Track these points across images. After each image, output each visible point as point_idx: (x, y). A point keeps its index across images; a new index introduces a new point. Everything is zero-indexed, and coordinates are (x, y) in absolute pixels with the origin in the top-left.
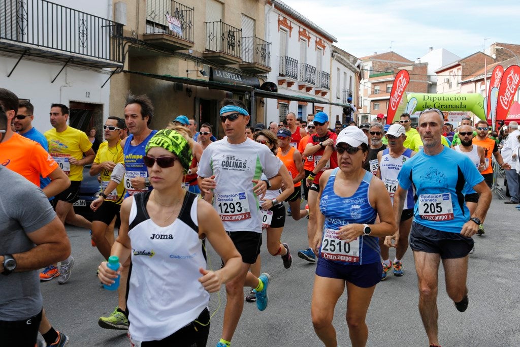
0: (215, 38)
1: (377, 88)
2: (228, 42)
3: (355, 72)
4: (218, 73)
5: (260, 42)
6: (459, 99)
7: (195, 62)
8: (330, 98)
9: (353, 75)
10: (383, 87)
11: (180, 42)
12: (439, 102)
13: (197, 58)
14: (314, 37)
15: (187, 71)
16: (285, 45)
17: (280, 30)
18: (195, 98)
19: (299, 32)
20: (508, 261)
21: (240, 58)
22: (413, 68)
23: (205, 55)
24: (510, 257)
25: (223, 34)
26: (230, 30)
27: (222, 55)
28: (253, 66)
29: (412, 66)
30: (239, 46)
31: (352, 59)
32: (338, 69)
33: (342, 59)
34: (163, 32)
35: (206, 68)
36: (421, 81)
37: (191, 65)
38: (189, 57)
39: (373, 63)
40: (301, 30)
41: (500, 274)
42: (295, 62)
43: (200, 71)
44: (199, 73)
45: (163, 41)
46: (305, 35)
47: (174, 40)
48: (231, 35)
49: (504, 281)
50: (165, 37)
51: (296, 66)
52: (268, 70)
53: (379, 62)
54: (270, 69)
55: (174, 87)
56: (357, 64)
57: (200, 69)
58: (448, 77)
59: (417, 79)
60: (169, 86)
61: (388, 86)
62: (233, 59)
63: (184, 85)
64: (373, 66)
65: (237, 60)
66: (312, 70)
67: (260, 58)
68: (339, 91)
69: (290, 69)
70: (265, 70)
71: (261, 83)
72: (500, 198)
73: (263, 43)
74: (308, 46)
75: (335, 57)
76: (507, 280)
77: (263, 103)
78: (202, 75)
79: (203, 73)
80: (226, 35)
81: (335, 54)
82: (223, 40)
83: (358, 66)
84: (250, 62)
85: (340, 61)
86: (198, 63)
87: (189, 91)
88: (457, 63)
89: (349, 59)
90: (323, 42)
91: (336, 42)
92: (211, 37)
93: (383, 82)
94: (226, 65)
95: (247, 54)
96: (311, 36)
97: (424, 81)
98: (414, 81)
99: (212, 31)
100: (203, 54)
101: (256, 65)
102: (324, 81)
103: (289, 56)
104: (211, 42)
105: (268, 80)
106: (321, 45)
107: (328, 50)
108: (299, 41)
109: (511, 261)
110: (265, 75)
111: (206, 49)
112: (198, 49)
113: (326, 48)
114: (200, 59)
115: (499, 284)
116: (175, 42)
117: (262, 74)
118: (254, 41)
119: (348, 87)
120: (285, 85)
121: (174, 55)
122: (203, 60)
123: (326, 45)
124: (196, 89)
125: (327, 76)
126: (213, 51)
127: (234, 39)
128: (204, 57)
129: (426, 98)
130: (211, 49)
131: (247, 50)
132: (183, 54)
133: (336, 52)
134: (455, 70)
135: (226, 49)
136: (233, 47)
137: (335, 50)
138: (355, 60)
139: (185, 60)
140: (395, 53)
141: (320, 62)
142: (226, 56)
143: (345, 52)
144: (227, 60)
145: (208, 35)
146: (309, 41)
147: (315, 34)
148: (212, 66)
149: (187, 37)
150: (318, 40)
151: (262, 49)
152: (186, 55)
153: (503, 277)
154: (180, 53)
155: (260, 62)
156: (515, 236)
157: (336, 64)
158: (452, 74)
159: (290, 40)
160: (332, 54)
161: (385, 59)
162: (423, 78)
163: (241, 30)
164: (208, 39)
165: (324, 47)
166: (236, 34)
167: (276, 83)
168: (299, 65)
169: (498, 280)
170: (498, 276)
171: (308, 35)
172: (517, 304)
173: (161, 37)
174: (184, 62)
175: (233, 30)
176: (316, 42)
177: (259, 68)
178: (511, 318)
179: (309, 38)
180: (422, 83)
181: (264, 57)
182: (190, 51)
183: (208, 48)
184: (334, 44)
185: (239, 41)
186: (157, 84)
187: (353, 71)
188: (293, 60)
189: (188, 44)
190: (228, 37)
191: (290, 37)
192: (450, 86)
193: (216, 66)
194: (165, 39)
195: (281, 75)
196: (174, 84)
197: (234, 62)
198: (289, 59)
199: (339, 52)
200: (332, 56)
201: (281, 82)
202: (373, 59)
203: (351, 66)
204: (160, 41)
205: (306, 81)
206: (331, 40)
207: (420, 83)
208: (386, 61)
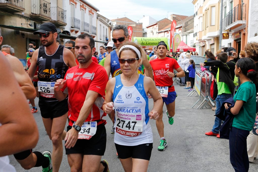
0: (36, 7)
2: (44, 9)
3: (109, 27)
4: (39, 25)
5: (60, 10)
6: (157, 40)
7: (26, 19)
8: (97, 39)
9: (108, 28)
11: (17, 8)
12: (149, 41)
13: (27, 17)
14: (88, 9)
15: (22, 24)
16: (73, 12)
17: (71, 4)
18: (27, 38)
19: (81, 6)
20: (183, 110)
21: (51, 18)
22: (136, 25)
23: (31, 16)
24: (184, 108)
25: (41, 5)
26: (44, 3)
27: (40, 16)
28: (57, 22)
30: (49, 12)
31: (107, 20)
32: (100, 25)
33: (102, 20)
34: (7, 2)
35: (32, 22)
36: (140, 32)
37: (24, 21)
38: (22, 16)
39: (117, 23)
40: (82, 5)
41: (180, 116)
42: (79, 21)
43: (29, 24)
44: (28, 25)
45: (7, 7)
46: (83, 7)
47: (13, 7)
48: (45, 6)
49: (182, 118)
50: (8, 5)
51: (79, 23)
52: (65, 24)
53: (120, 22)
54: (66, 24)
55: (14, 33)
56: (109, 23)
57: (29, 23)
58: (152, 30)
59: (138, 31)
60: (12, 32)
62: (47, 18)
63: (20, 31)
64: (117, 24)
65: (49, 19)
66: (88, 25)
67: (61, 18)
68: (101, 36)
69: (76, 24)
70: (64, 25)
71: (62, 31)
72: (178, 84)
73: (62, 10)
74: (85, 13)
75: (99, 19)
76: (183, 118)
77: (63, 41)
78: (30, 26)
79: (30, 25)
80: (42, 6)
81: (98, 17)
82: (41, 8)
83: (110, 24)
84: (56, 20)
85: (101, 21)
86: (27, 20)
87: (23, 34)
88: (156, 23)
89: (105, 20)
90: (92, 11)
91: (99, 11)
92: (34, 6)
94: (43, 22)
95: (54, 16)
96: (86, 8)
98: (137, 31)
99: (34, 3)
100: (30, 15)
101: (59, 22)
102: (94, 31)
103: (75, 18)
104: (34, 9)
105: (66, 30)
106: (91, 13)
107: (95, 16)
108: (80, 10)
109: (184, 110)
110: (63, 27)
111: (32, 13)
112: (27, 12)
113: (94, 14)
114: (28, 18)
115: (180, 120)
116: (14, 8)
117: (62, 27)
118: (57, 10)
119: (105, 34)
120: (74, 32)
121: (13, 15)
122: (30, 18)
123: (94, 12)
124: (27, 34)
125: (95, 28)
126: (35, 14)
127: (47, 8)
128: (31, 17)
129: (143, 39)
130: (34, 13)
131: (54, 14)
132: (19, 15)
133: (99, 16)
134: (155, 26)
135: (43, 13)
136: (46, 12)
137: (98, 15)
138: (108, 21)
139: (20, 18)
140: (127, 18)
141: (91, 21)
142: (43, 17)
143: (103, 17)
144: (43, 19)
145: (32, 5)
146: (85, 10)
147: (88, 7)
148: (35, 22)
149: (21, 6)
150: (90, 10)
151: (62, 14)
152: (20, 15)
153: (181, 117)
154: (17, 14)
155: (61, 20)
156: (185, 100)
157: (99, 23)
158: (154, 28)
159: (76, 10)
160: (97, 17)
161: (122, 21)
162: (141, 30)
163: (50, 3)
164: (32, 7)
165: (93, 14)
166: (48, 5)
167: (69, 31)
168: (81, 22)
169: (180, 118)
170: (179, 117)
171: (85, 7)
172: (188, 127)
173: (5, 5)
174: (20, 19)
175: (46, 3)
176: (89, 11)
177: (60, 23)
178: (186, 133)
179: (85, 9)
181: (63, 18)
182: (23, 13)
183: (32, 12)
184: (98, 12)
185: (49, 9)
186: (4, 31)
187: (108, 26)
188: (78, 20)
189: (21, 9)
190: (44, 6)
191: (76, 8)
192: (153, 34)
193: (38, 22)
194: (8, 6)
195: (72, 27)
196: (15, 31)
197: (47, 20)
198: (75, 19)
199: (101, 16)
200: (97, 18)
201: (72, 31)
202: (117, 21)
203: (106, 23)
204: (5, 7)
205: (84, 31)
206: (96, 10)
207: (139, 33)
208: (123, 22)
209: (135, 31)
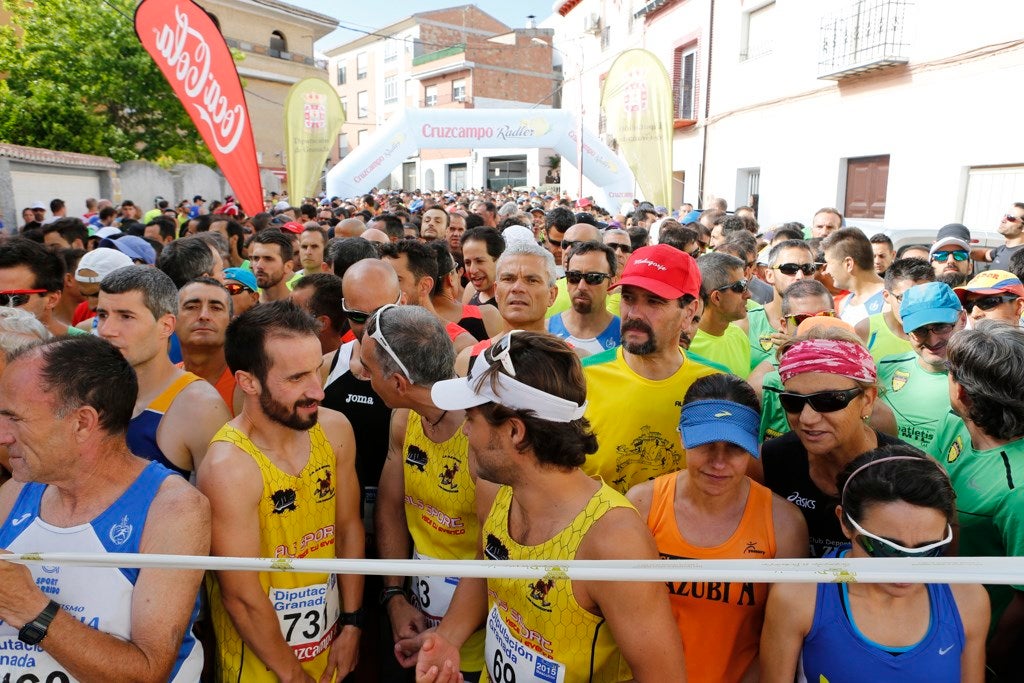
1: (432, 91)
10: (444, 87)
22: (518, 39)
29: (513, 35)
36: (537, 74)
39: (422, 30)
53: (439, 28)
59: (529, 70)
61: (455, 87)
64: (423, 38)
93: (444, 76)
97: (545, 76)
98: (521, 72)
140: (478, 10)
161: (451, 22)
162: (543, 68)
180: (542, 79)
202: (426, 21)
207: (535, 78)
208: (457, 27)
209: (514, 68)
